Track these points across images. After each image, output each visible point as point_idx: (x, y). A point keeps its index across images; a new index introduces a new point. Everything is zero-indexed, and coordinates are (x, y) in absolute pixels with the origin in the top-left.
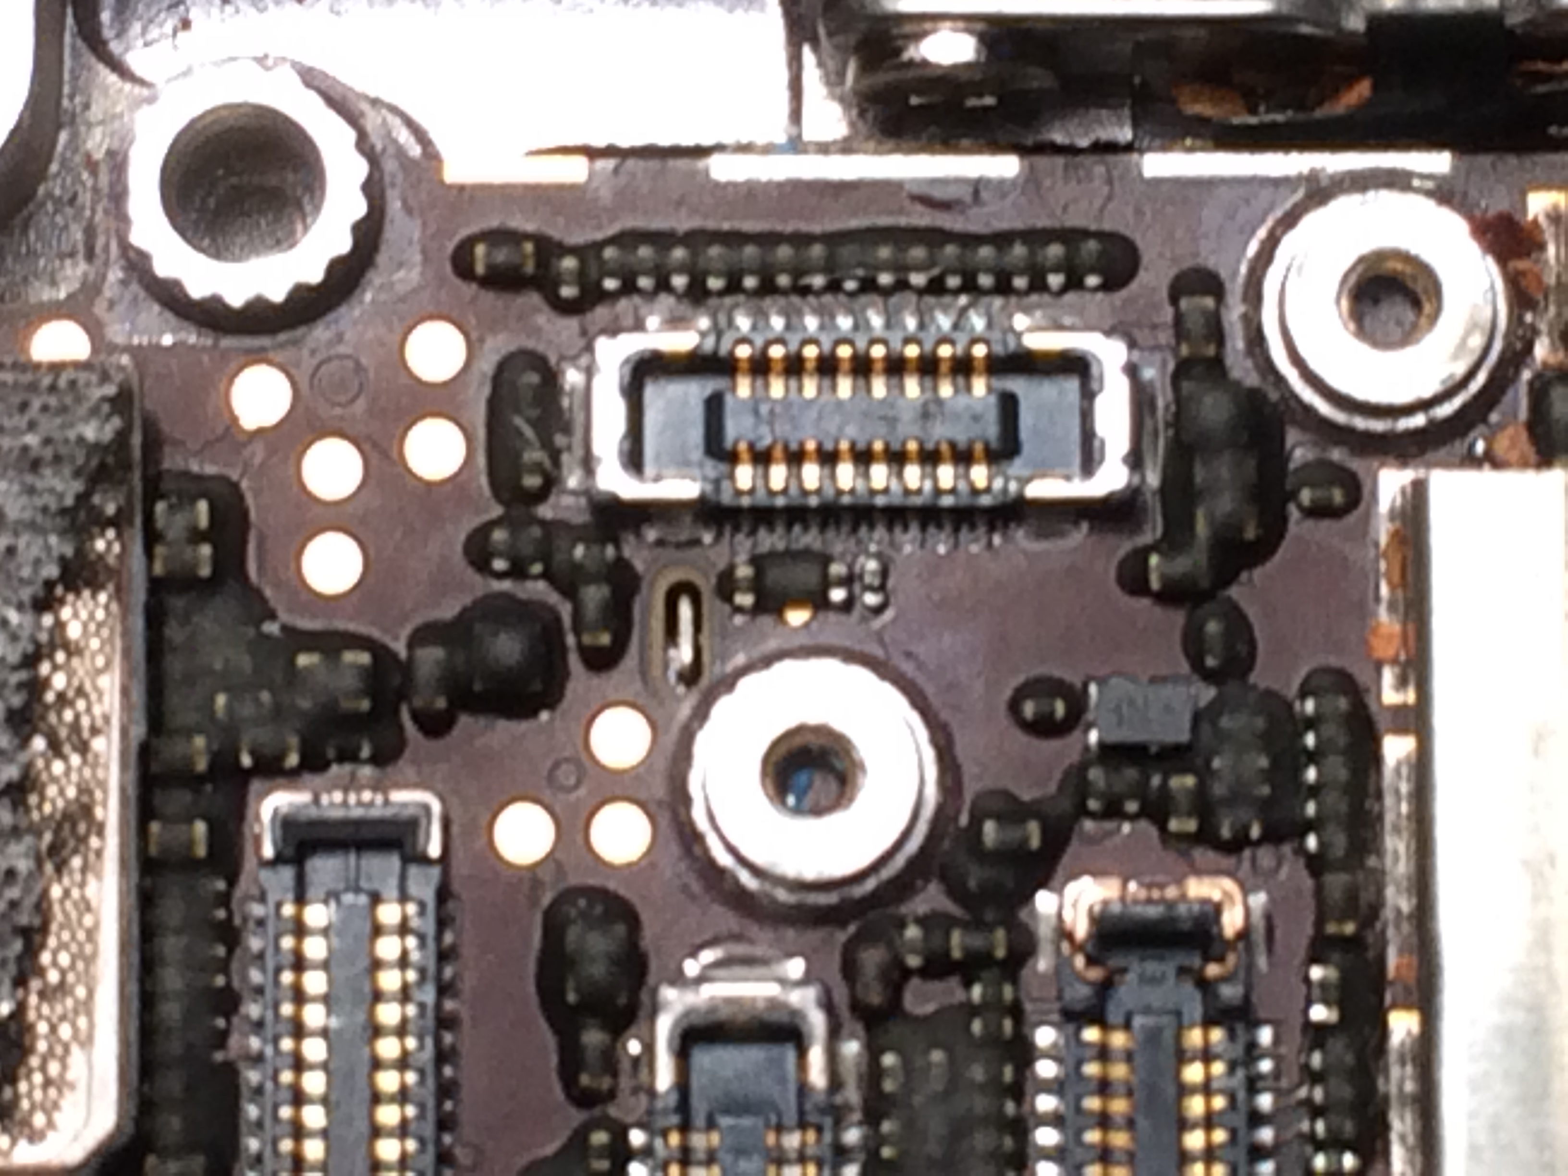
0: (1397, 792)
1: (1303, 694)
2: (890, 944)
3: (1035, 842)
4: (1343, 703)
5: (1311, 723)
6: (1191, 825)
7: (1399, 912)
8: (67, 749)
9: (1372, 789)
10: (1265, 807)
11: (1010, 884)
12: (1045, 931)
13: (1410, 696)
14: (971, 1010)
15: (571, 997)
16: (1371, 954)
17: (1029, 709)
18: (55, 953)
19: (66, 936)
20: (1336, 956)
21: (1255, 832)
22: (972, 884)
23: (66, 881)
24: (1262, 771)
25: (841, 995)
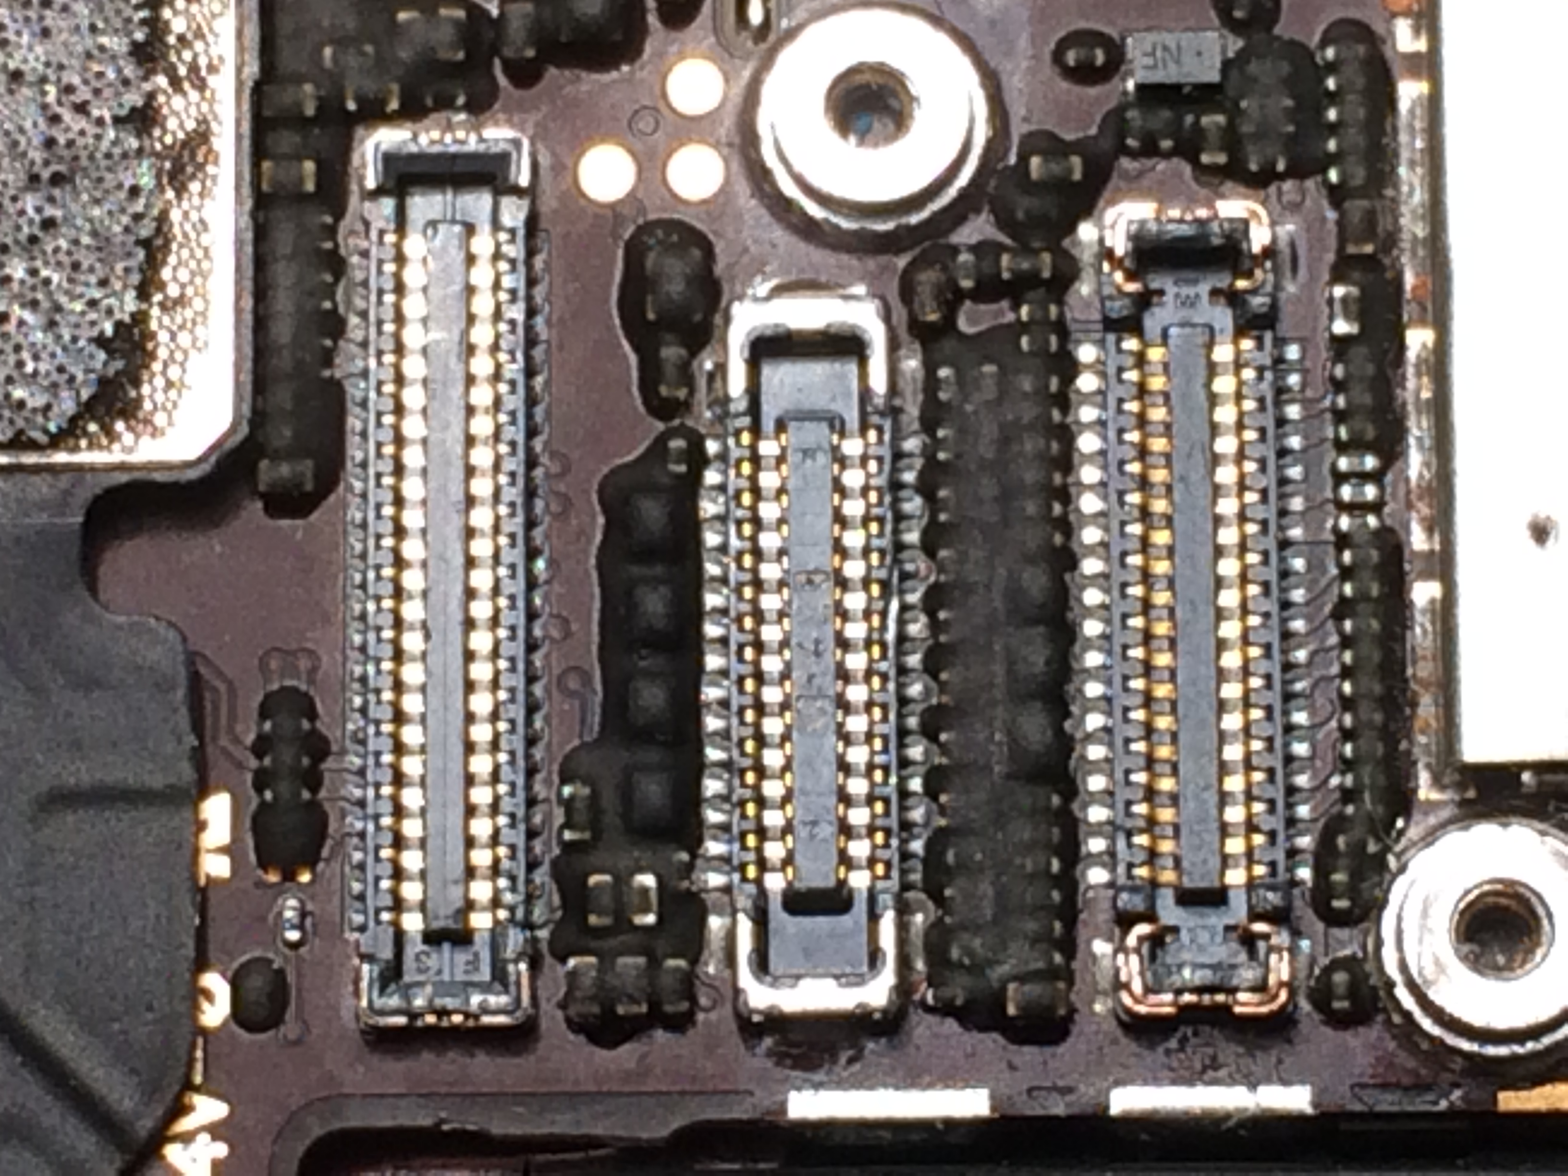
0: (1411, 128)
1: (1324, 43)
2: (945, 269)
3: (1077, 176)
4: (1361, 50)
5: (1332, 68)
6: (1221, 159)
7: (1415, 237)
8: (186, 86)
9: (1389, 129)
10: (1291, 143)
11: (1054, 213)
12: (1086, 257)
13: (1421, 45)
14: (1020, 327)
15: (651, 316)
16: (1389, 275)
17: (1071, 58)
18: (175, 269)
19: (185, 253)
20: (1356, 275)
21: (1281, 166)
22: (1020, 215)
23: (185, 205)
24: (1286, 109)
25: (900, 314)
